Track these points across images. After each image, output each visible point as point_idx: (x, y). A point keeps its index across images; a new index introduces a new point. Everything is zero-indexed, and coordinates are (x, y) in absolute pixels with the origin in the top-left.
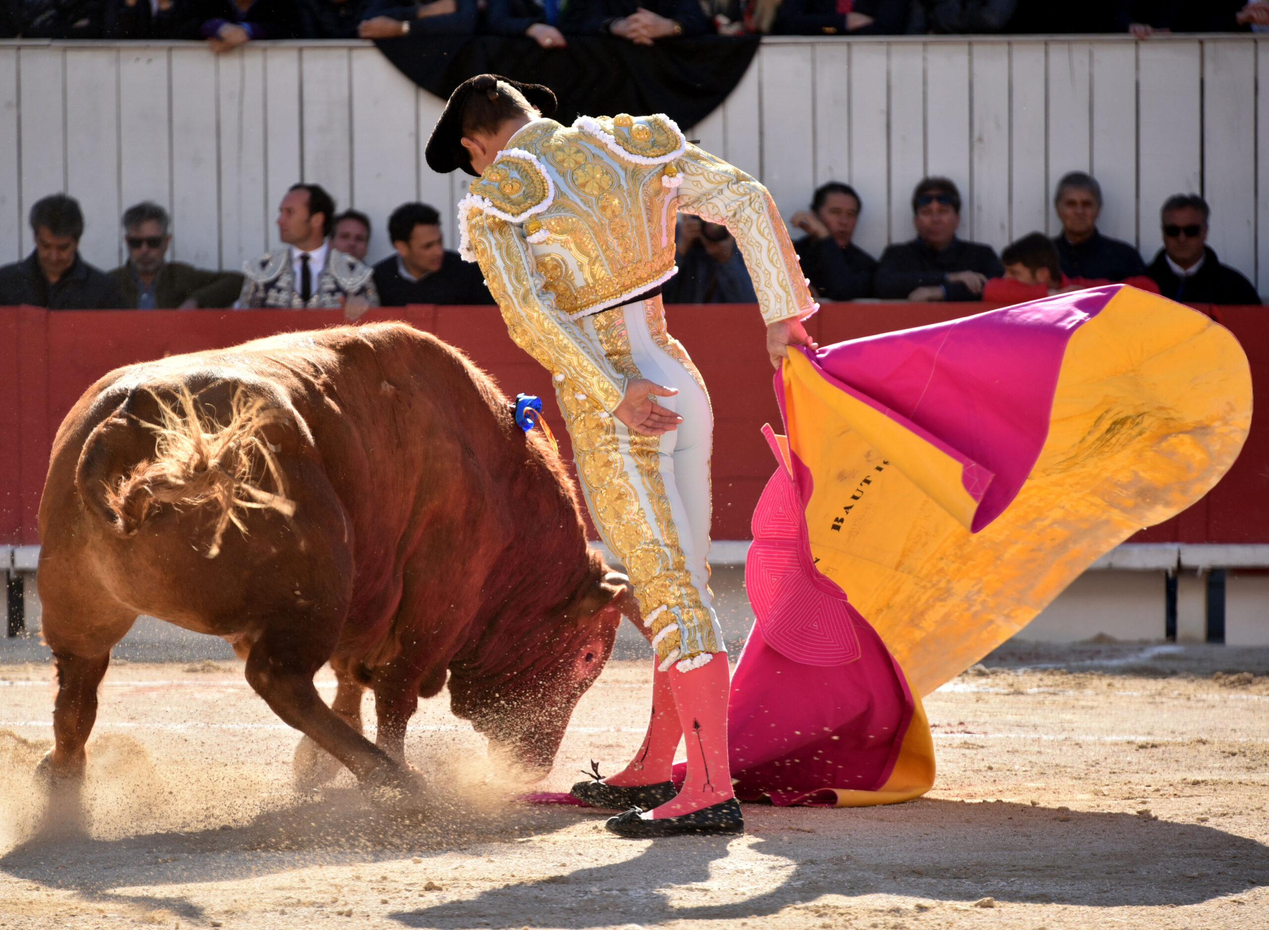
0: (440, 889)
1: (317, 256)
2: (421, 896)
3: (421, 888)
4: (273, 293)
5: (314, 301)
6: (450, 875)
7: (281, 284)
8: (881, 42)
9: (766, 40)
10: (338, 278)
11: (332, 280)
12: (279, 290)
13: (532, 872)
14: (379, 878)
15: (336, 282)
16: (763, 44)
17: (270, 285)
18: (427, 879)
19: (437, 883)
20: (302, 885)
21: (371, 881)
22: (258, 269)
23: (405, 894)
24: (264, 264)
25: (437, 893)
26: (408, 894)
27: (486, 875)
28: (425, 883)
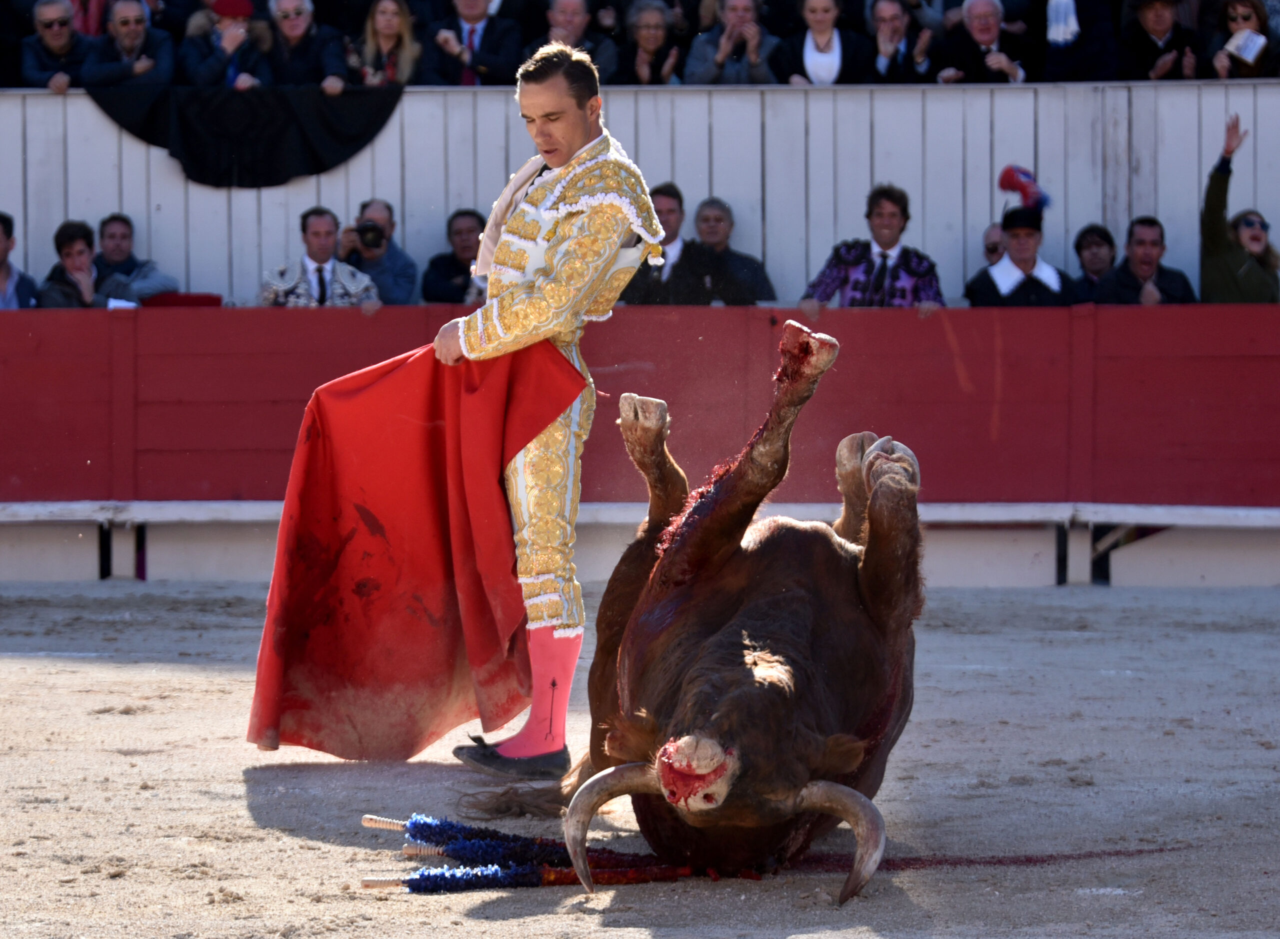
0: (153, 788)
1: (328, 267)
2: (138, 794)
3: (138, 787)
4: (292, 299)
5: (328, 303)
6: (161, 777)
7: (300, 290)
8: (501, 91)
9: (408, 89)
10: (345, 283)
11: (341, 285)
12: (298, 296)
13: (228, 774)
14: (102, 779)
15: (344, 287)
16: (406, 92)
17: (290, 292)
18: (143, 780)
19: (150, 783)
20: (39, 785)
21: (95, 782)
22: (278, 278)
23: (123, 792)
24: (282, 274)
25: (151, 791)
26: (127, 793)
27: (191, 776)
28: (141, 783)
